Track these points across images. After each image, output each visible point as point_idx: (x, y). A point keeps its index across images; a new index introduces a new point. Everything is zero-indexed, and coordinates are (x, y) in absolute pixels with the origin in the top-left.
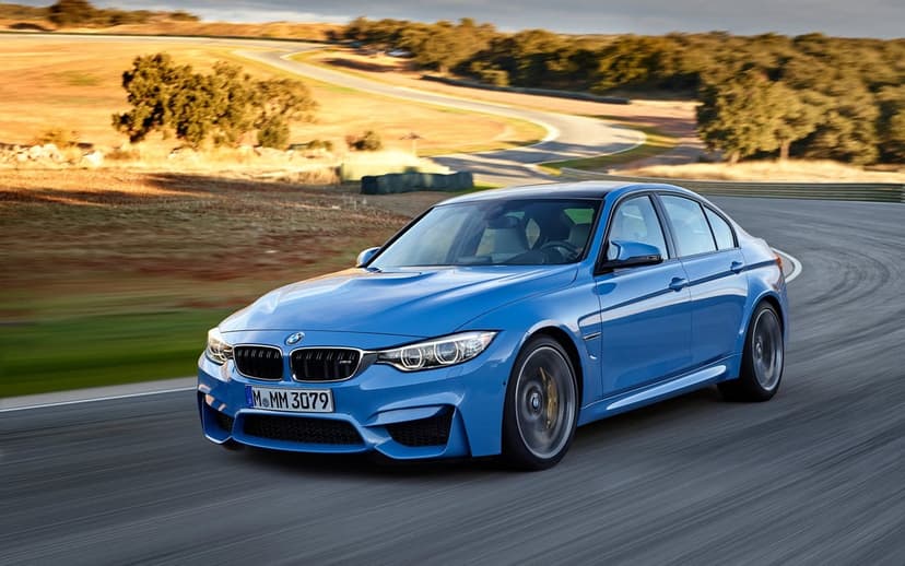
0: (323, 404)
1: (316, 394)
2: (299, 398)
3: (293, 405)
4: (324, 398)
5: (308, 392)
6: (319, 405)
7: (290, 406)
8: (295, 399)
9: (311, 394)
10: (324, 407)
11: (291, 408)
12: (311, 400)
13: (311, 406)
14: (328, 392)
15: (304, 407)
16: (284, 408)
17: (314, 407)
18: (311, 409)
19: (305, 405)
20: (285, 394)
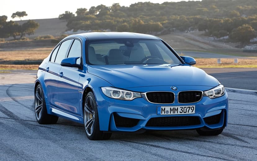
0: (192, 111)
1: (190, 107)
2: (183, 109)
3: (180, 112)
4: (192, 108)
5: (187, 107)
6: (190, 111)
7: (179, 112)
8: (181, 110)
9: (188, 107)
10: (192, 112)
11: (179, 113)
12: (188, 110)
13: (187, 112)
14: (194, 106)
15: (184, 112)
16: (176, 113)
17: (188, 112)
18: (187, 113)
19: (185, 111)
20: (178, 108)
